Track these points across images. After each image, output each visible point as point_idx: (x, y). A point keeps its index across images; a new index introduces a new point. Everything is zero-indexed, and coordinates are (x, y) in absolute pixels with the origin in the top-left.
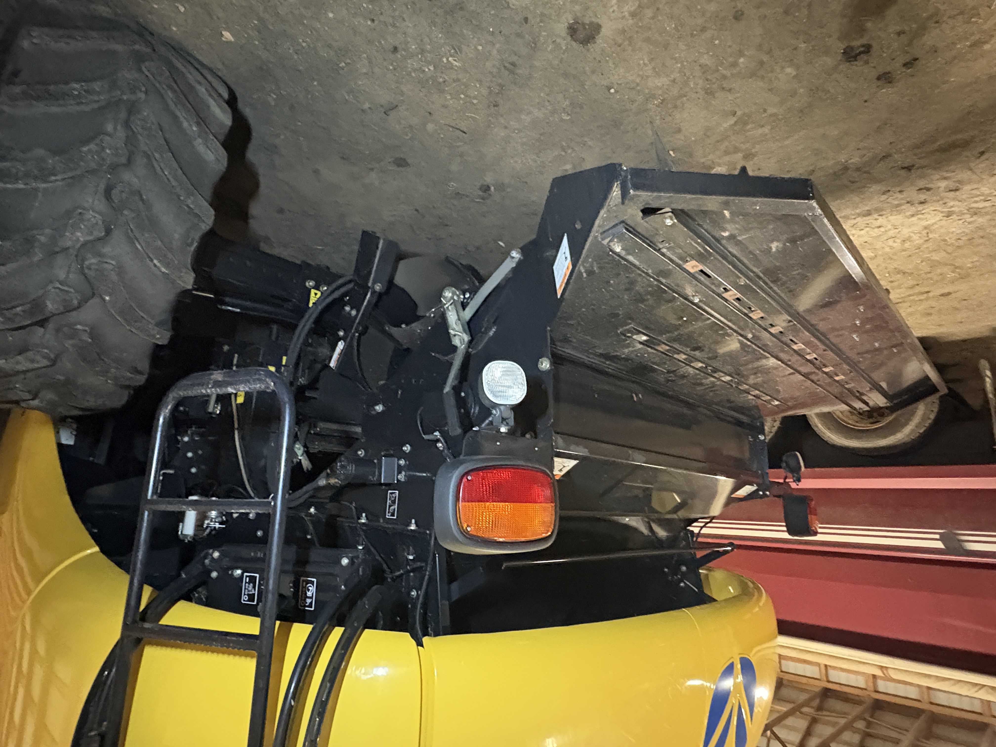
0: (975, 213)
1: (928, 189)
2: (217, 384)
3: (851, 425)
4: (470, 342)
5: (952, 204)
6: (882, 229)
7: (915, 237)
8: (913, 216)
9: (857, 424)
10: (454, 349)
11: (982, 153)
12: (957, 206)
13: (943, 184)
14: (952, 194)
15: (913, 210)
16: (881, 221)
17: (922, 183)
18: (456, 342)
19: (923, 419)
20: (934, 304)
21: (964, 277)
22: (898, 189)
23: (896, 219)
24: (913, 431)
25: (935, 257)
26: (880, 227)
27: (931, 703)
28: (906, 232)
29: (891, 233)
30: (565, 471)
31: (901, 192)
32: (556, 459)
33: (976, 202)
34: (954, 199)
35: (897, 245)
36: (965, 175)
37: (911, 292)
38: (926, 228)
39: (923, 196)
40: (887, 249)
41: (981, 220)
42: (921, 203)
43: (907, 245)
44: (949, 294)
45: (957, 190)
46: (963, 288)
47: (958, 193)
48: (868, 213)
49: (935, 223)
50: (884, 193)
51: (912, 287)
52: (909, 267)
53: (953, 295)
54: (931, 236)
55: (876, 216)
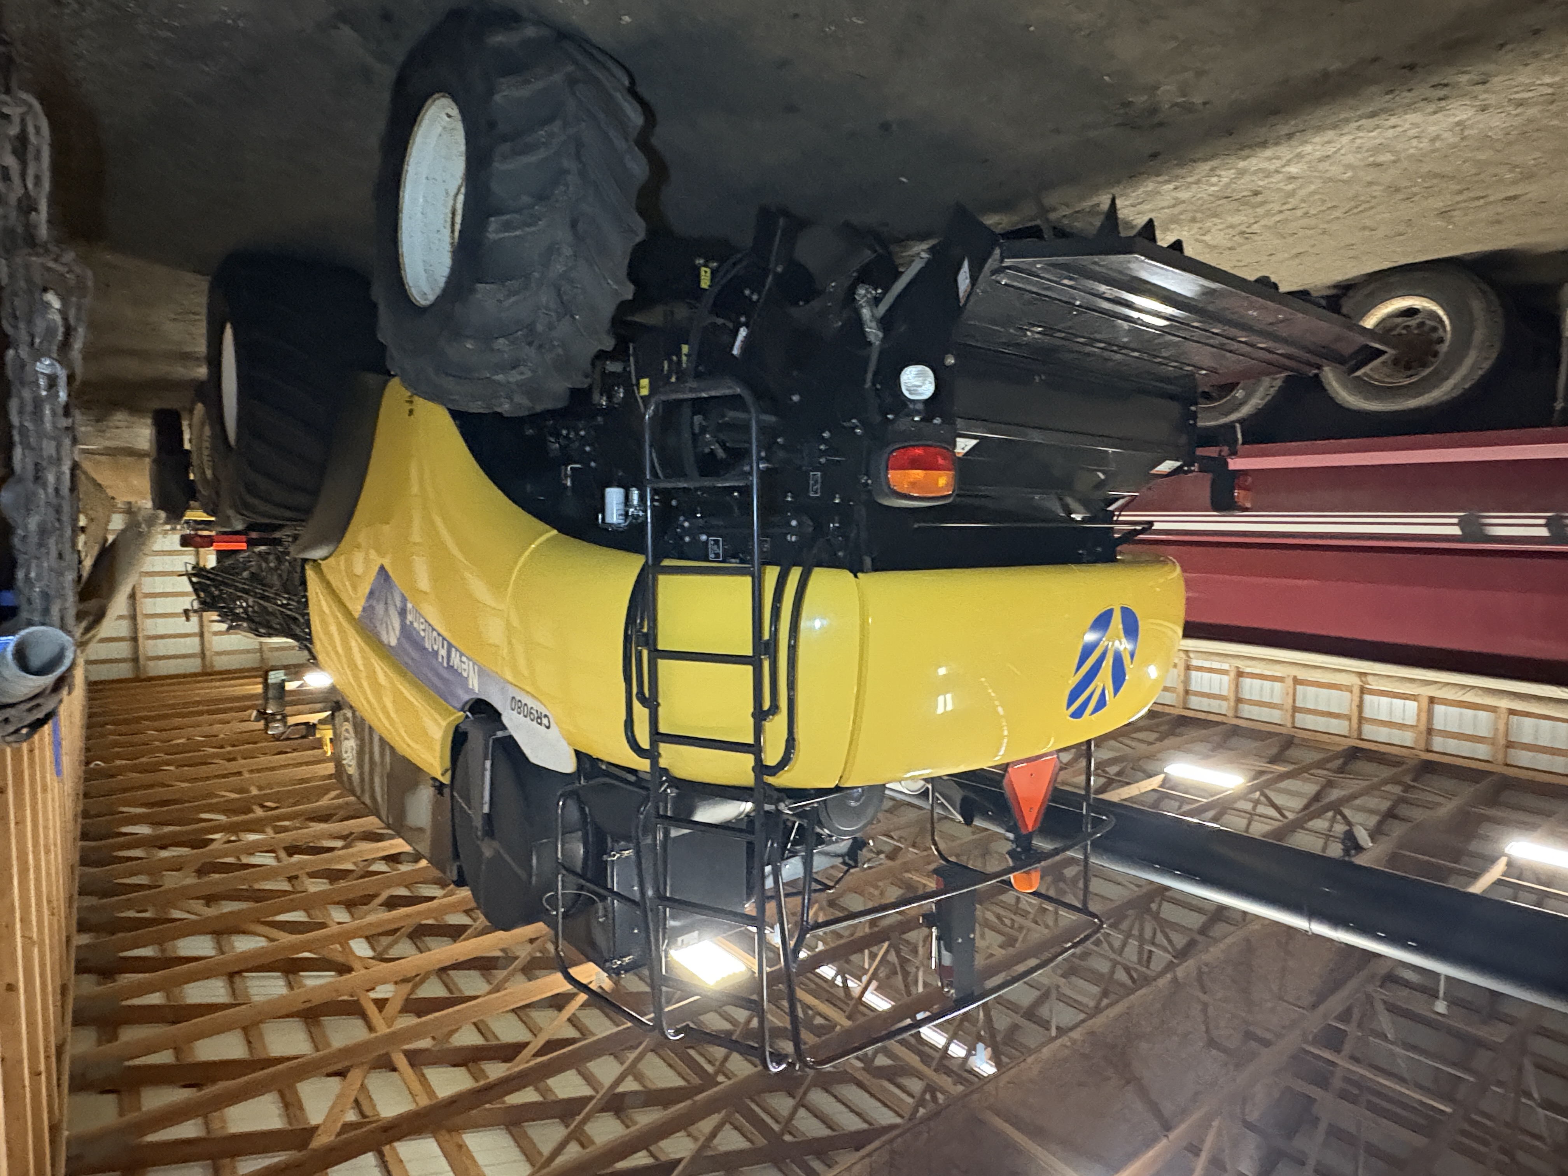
0: (1520, 104)
1: (1446, 85)
2: (692, 390)
3: (1376, 380)
4: (884, 338)
5: (1485, 96)
6: (1399, 129)
7: (1445, 135)
8: (1435, 113)
9: (1387, 380)
10: (870, 344)
11: (1502, 46)
12: (1492, 99)
13: (1464, 78)
14: (1479, 87)
15: (1432, 107)
16: (1393, 120)
17: (1435, 80)
18: (872, 338)
19: (1473, 368)
20: (1500, 209)
21: (1529, 176)
22: (1406, 87)
23: (1411, 117)
24: (1455, 387)
25: (1481, 156)
26: (1394, 127)
27: (1508, 765)
28: (1432, 130)
29: (1413, 132)
30: (967, 449)
31: (1410, 90)
32: (958, 439)
33: (1517, 92)
34: (1485, 92)
35: (1425, 144)
36: (1491, 67)
37: (1459, 198)
38: (1458, 124)
39: (1442, 93)
40: (1412, 151)
41: (1532, 112)
42: (1440, 99)
43: (1438, 144)
44: (1515, 197)
45: (1484, 83)
46: (1534, 190)
47: (1488, 85)
48: (1373, 115)
49: (1469, 119)
50: (1387, 94)
51: (1460, 192)
52: (1448, 169)
53: (1522, 199)
54: (1466, 133)
55: (1384, 116)
